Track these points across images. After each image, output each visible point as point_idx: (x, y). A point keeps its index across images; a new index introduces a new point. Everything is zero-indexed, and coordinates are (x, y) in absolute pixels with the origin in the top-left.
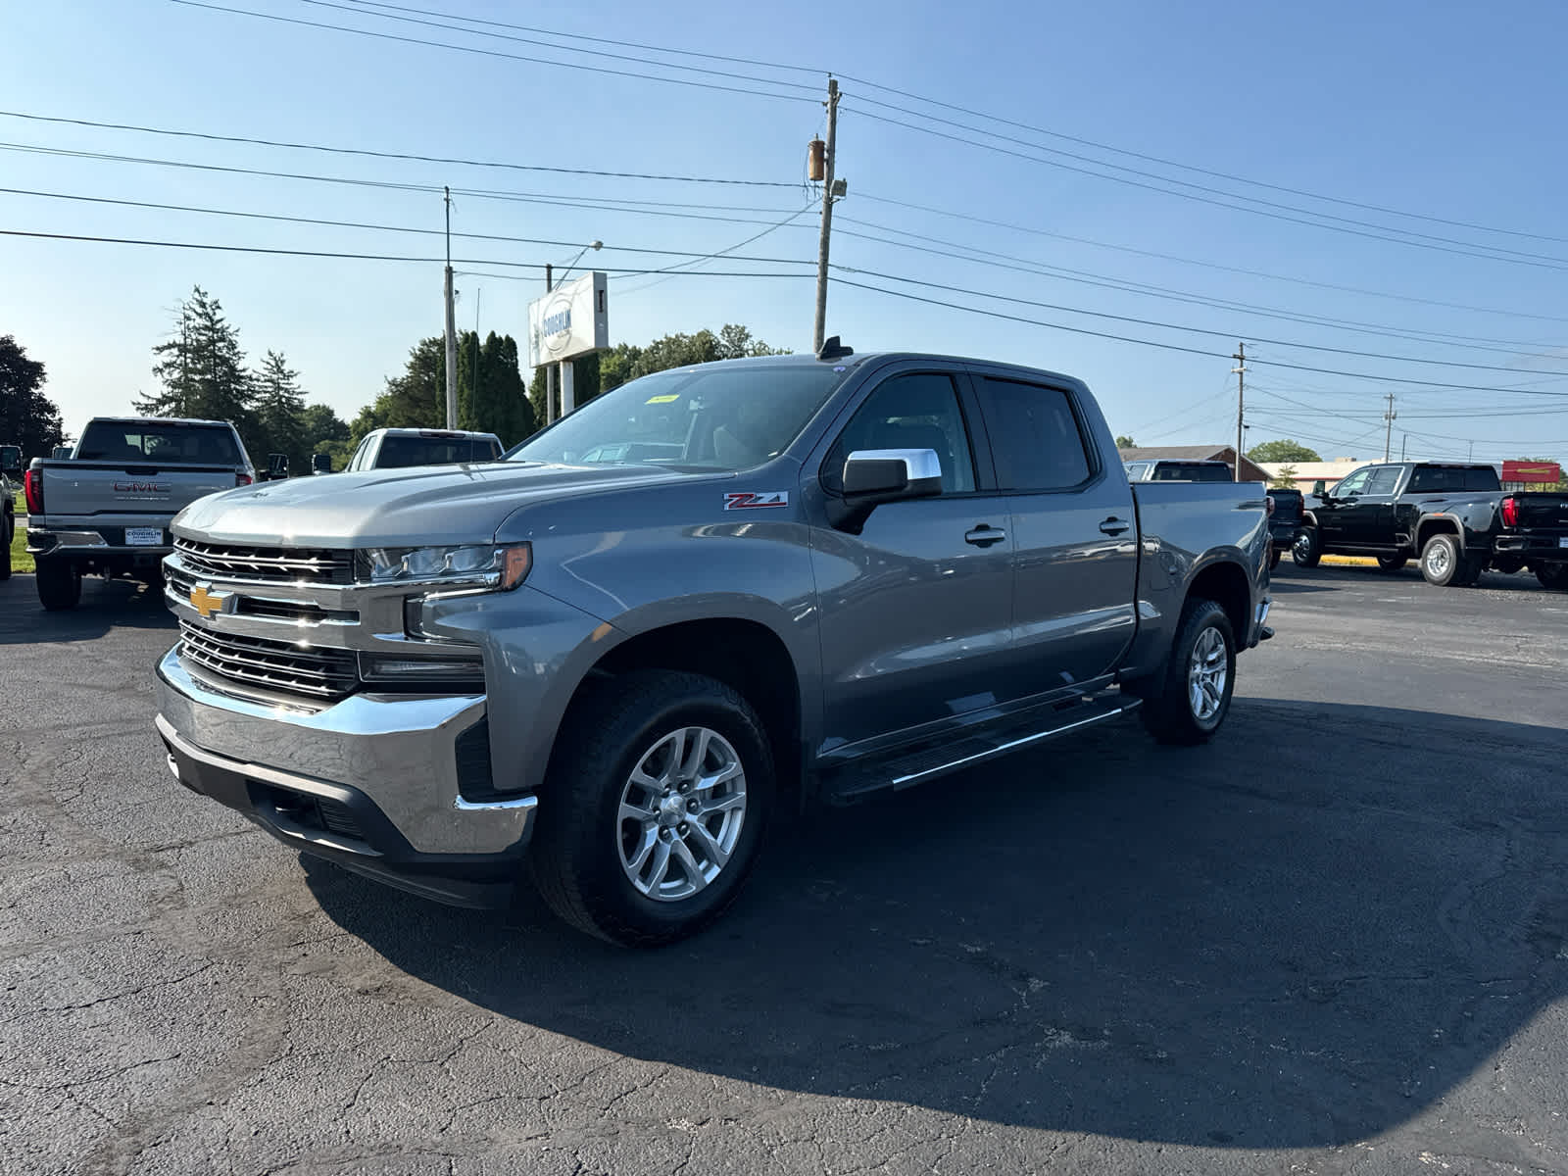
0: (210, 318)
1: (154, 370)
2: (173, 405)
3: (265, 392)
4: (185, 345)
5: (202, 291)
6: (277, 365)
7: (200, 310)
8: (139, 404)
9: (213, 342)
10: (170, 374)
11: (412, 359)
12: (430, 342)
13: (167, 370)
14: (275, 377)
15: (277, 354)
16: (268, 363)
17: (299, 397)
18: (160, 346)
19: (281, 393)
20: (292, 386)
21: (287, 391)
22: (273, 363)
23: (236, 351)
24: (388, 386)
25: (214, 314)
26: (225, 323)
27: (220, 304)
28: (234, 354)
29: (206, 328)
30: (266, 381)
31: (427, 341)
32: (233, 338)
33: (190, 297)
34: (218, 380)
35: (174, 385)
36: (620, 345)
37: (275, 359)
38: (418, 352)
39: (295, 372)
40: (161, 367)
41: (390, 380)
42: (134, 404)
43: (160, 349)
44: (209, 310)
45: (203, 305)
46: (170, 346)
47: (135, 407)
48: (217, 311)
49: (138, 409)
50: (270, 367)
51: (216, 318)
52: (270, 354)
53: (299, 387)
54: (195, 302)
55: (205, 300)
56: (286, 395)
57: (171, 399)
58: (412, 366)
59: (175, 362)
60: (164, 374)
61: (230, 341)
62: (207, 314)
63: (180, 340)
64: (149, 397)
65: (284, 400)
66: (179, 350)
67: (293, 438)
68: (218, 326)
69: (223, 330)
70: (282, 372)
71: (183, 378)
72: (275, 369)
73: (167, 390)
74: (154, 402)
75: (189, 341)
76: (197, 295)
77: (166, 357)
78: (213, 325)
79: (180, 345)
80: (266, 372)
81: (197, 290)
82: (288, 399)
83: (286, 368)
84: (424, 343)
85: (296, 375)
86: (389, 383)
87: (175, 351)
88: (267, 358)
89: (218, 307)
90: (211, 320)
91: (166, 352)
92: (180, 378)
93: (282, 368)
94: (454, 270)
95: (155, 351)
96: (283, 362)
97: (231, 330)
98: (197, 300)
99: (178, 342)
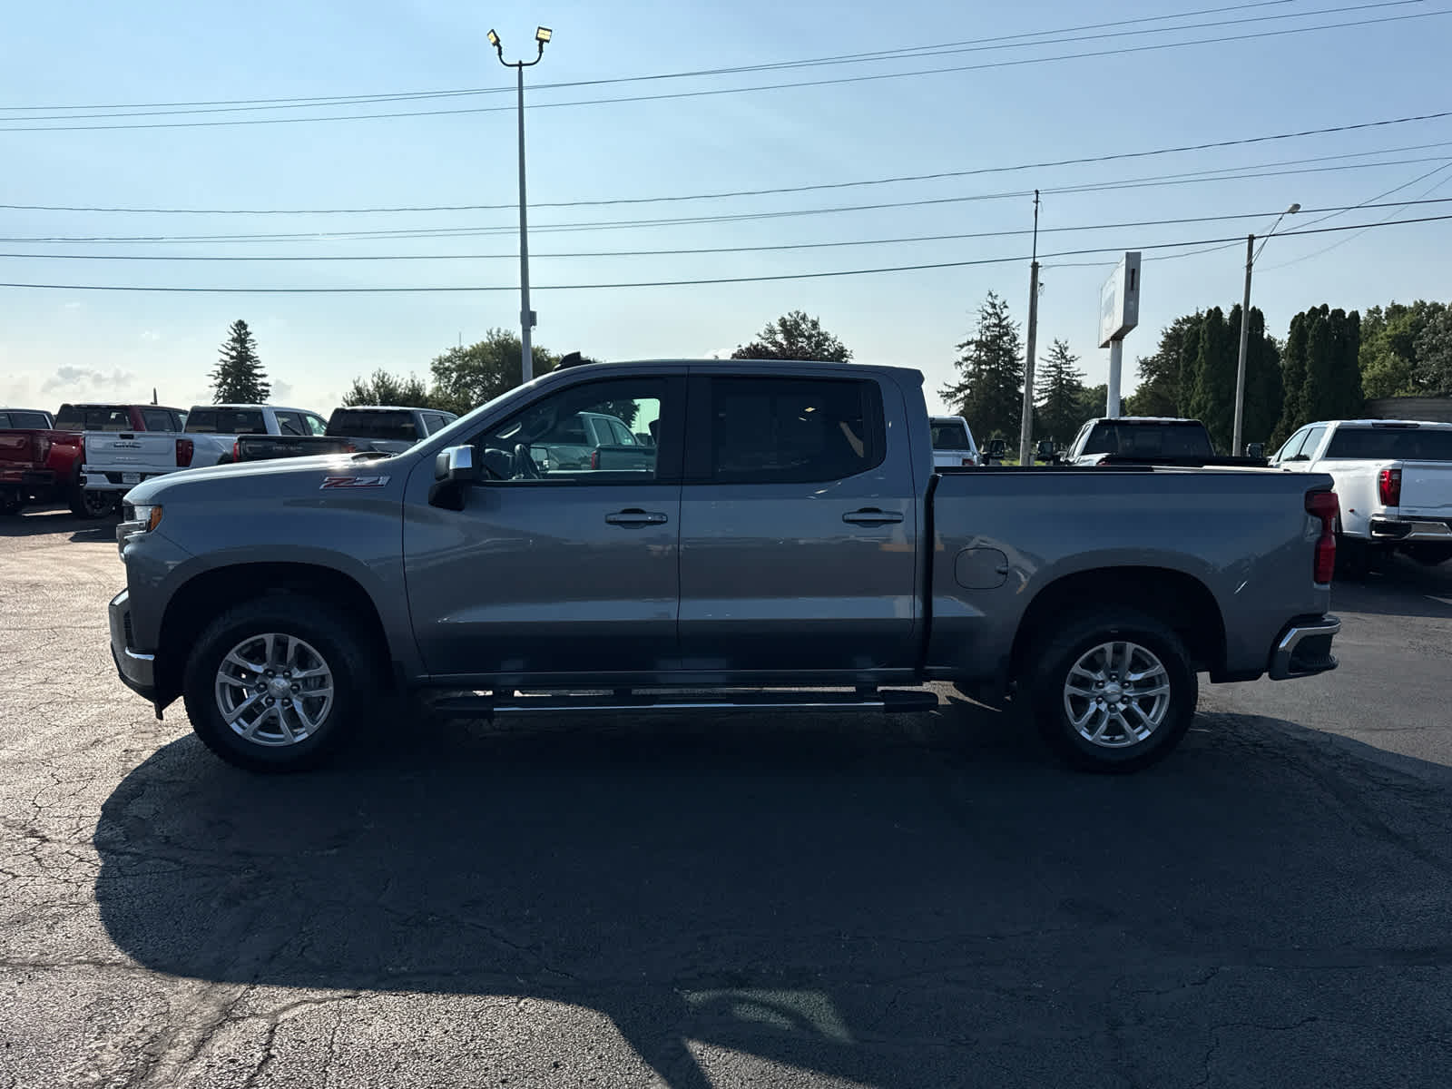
0: (998, 316)
1: (956, 363)
2: (968, 391)
3: (1049, 376)
4: (981, 341)
5: (994, 295)
6: (1061, 351)
7: (990, 311)
8: (942, 392)
9: (1000, 337)
10: (967, 366)
11: (1163, 339)
12: (1184, 319)
13: (965, 363)
14: (1058, 362)
15: (1062, 342)
16: (1054, 351)
17: (1078, 378)
18: (961, 343)
19: (1062, 376)
20: (1072, 370)
21: (1068, 374)
22: (1058, 350)
23: (1016, 343)
24: (1139, 365)
25: (1002, 312)
26: (1010, 320)
27: (1007, 304)
28: (1015, 346)
29: (995, 325)
30: (1050, 366)
31: (1181, 319)
32: (1016, 332)
33: (985, 302)
34: (1001, 369)
35: (969, 375)
36: (1416, 303)
37: (1060, 347)
38: (1169, 331)
39: (1076, 357)
40: (960, 361)
41: (1141, 359)
42: (939, 392)
43: (961, 347)
44: (999, 311)
45: (994, 306)
46: (969, 343)
47: (939, 395)
48: (1004, 310)
49: (942, 396)
50: (1054, 354)
51: (1003, 316)
52: (1056, 342)
53: (1079, 370)
54: (988, 304)
55: (996, 302)
56: (1067, 378)
57: (966, 387)
58: (1164, 345)
59: (972, 356)
60: (963, 367)
61: (1013, 334)
62: (997, 313)
63: (977, 337)
64: (950, 387)
65: (1064, 382)
66: (976, 346)
67: (1070, 416)
68: (1004, 323)
69: (1007, 326)
70: (1065, 358)
71: (977, 370)
72: (1059, 356)
73: (963, 381)
74: (953, 390)
75: (984, 338)
76: (990, 299)
77: (965, 353)
78: (1000, 322)
79: (976, 342)
80: (1051, 359)
81: (990, 294)
82: (1068, 381)
83: (1068, 354)
84: (1178, 322)
85: (1076, 359)
86: (1141, 362)
87: (973, 347)
88: (1053, 346)
89: (1006, 307)
90: (1000, 318)
91: (966, 348)
92: (974, 370)
93: (1066, 354)
94: (1040, 265)
95: (958, 348)
96: (1066, 349)
97: (1014, 326)
98: (990, 303)
99: (975, 339)
